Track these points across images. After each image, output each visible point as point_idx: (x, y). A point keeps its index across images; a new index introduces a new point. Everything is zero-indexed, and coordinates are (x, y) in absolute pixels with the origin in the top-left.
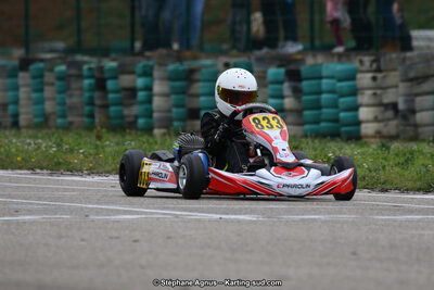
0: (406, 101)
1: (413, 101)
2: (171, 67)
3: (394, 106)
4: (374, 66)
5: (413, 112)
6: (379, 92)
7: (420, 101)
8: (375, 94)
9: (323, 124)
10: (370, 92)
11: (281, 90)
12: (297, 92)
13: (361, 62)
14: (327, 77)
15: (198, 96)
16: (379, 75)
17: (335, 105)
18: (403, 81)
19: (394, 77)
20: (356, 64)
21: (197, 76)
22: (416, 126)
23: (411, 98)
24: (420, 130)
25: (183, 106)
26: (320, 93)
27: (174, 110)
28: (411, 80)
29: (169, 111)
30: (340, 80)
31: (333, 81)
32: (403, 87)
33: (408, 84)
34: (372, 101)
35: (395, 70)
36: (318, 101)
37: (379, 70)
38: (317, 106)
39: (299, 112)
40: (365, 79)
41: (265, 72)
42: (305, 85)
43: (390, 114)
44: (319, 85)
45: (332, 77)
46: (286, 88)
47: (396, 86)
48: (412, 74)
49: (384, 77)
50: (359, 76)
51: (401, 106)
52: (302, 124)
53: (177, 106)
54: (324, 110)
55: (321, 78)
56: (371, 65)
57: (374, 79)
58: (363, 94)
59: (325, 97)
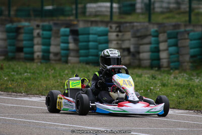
0: (135, 47)
1: (138, 47)
2: (8, 25)
3: (128, 50)
4: (118, 29)
5: (139, 53)
6: (120, 42)
7: (143, 48)
8: (117, 43)
9: (90, 57)
10: (115, 42)
11: (68, 40)
12: (76, 41)
13: (111, 27)
14: (92, 34)
15: (22, 40)
16: (120, 34)
17: (97, 48)
18: (133, 37)
19: (128, 35)
20: (108, 28)
21: (22, 31)
22: (140, 60)
23: (138, 46)
24: (142, 62)
25: (14, 45)
26: (89, 41)
27: (9, 47)
28: (138, 37)
29: (6, 47)
30: (100, 36)
31: (95, 36)
32: (133, 40)
33: (136, 39)
34: (116, 47)
35: (129, 31)
36: (88, 45)
37: (120, 31)
38: (87, 48)
39: (77, 51)
40: (113, 36)
41: (59, 30)
42: (81, 37)
43: (126, 53)
44: (88, 38)
45: (95, 34)
46: (70, 38)
47: (129, 40)
48: (139, 34)
49: (123, 35)
50: (109, 34)
51: (132, 50)
52: (78, 57)
53: (10, 45)
54: (91, 51)
55: (89, 34)
56: (116, 29)
57: (117, 35)
58: (111, 43)
59: (91, 44)
